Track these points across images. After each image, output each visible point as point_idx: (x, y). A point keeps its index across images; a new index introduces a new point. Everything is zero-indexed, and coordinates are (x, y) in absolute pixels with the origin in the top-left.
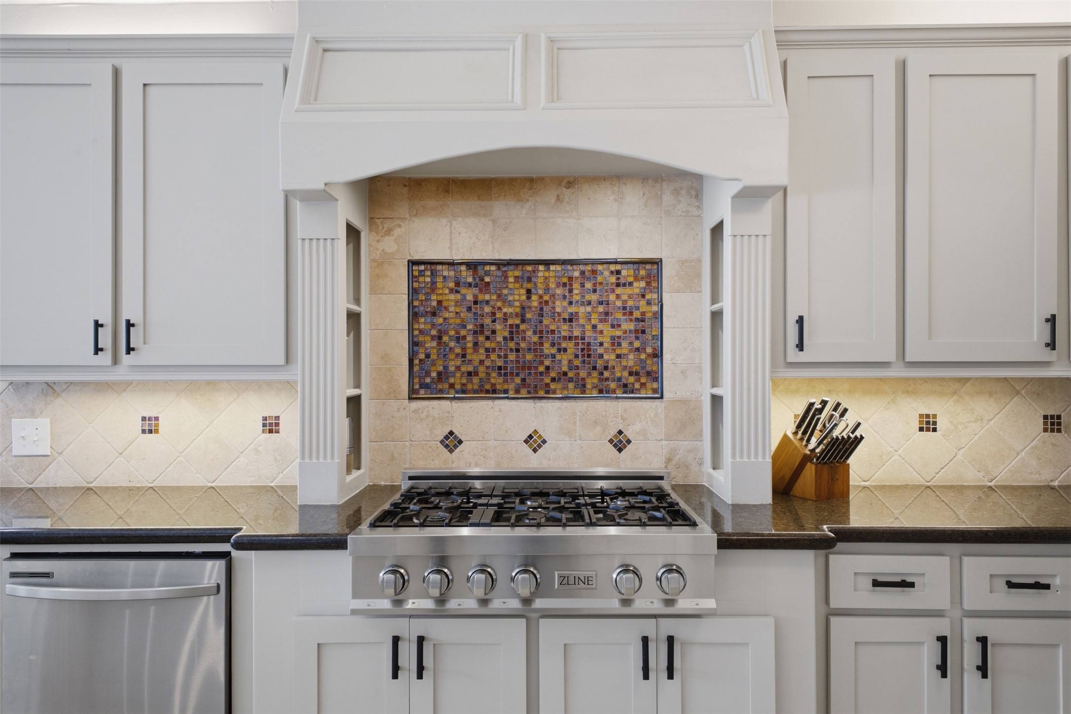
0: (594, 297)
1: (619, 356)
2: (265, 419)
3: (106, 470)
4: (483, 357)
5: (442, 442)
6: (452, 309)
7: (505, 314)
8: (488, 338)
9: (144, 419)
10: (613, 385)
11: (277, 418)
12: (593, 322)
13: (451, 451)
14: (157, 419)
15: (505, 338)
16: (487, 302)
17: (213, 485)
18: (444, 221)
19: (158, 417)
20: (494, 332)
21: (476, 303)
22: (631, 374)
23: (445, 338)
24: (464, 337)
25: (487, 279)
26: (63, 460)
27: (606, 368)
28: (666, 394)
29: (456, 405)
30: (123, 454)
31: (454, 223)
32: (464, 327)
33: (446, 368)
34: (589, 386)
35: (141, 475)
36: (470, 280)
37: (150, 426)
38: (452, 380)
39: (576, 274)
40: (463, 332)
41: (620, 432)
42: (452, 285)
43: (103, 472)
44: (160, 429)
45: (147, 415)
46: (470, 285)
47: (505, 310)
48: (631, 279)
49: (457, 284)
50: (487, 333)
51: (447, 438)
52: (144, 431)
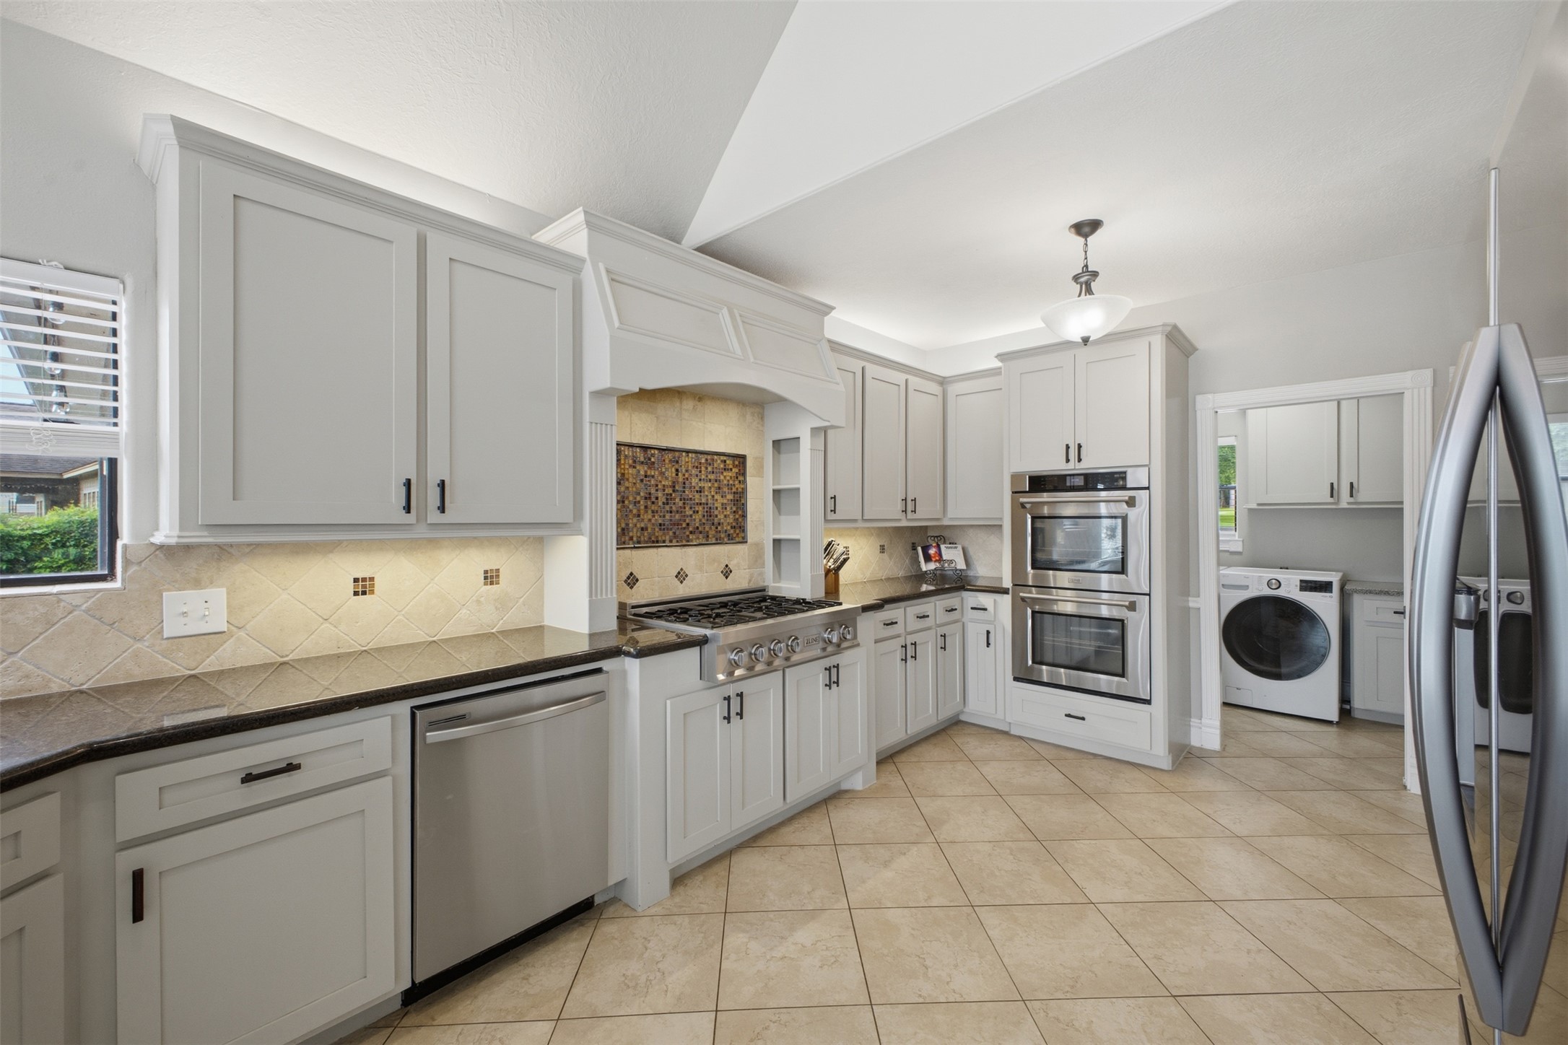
0: (712, 477)
1: (725, 516)
2: (486, 572)
3: (307, 639)
4: (650, 517)
5: (626, 581)
6: (631, 480)
7: (664, 486)
8: (653, 503)
9: (356, 580)
10: (723, 535)
11: (498, 570)
12: (713, 493)
13: (631, 588)
14: (372, 579)
15: (664, 503)
16: (653, 477)
17: (435, 639)
18: (627, 413)
19: (373, 578)
20: (657, 498)
21: (646, 476)
22: (732, 527)
23: (626, 502)
24: (639, 502)
25: (653, 460)
26: (245, 635)
27: (719, 524)
28: (749, 541)
29: (635, 552)
30: (330, 620)
31: (633, 415)
32: (639, 494)
33: (627, 525)
34: (710, 536)
35: (352, 640)
36: (642, 459)
37: (363, 587)
38: (631, 534)
39: (703, 461)
40: (638, 498)
41: (727, 566)
42: (631, 462)
43: (304, 641)
44: (376, 589)
45: (360, 576)
46: (642, 463)
47: (663, 483)
48: (731, 466)
49: (635, 462)
50: (653, 499)
51: (628, 578)
52: (356, 593)
